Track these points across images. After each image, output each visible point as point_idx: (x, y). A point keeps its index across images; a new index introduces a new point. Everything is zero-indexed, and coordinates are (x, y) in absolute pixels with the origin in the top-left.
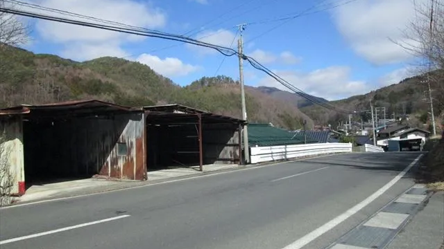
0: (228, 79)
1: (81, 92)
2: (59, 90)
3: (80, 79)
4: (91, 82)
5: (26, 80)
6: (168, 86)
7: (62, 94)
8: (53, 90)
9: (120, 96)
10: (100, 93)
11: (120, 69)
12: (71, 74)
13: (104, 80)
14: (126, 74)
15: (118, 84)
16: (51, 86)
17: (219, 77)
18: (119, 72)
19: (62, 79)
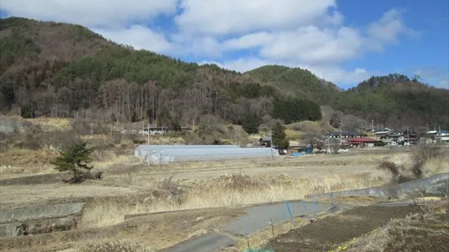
0: (402, 77)
1: (239, 96)
2: (217, 93)
3: (238, 84)
4: (249, 85)
5: (185, 85)
6: (331, 90)
7: (220, 97)
8: (210, 94)
9: (280, 99)
10: (258, 97)
11: (280, 75)
12: (230, 80)
13: (262, 85)
14: (286, 81)
15: (277, 88)
16: (209, 90)
17: (391, 76)
18: (280, 80)
19: (221, 83)
